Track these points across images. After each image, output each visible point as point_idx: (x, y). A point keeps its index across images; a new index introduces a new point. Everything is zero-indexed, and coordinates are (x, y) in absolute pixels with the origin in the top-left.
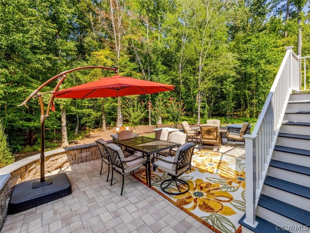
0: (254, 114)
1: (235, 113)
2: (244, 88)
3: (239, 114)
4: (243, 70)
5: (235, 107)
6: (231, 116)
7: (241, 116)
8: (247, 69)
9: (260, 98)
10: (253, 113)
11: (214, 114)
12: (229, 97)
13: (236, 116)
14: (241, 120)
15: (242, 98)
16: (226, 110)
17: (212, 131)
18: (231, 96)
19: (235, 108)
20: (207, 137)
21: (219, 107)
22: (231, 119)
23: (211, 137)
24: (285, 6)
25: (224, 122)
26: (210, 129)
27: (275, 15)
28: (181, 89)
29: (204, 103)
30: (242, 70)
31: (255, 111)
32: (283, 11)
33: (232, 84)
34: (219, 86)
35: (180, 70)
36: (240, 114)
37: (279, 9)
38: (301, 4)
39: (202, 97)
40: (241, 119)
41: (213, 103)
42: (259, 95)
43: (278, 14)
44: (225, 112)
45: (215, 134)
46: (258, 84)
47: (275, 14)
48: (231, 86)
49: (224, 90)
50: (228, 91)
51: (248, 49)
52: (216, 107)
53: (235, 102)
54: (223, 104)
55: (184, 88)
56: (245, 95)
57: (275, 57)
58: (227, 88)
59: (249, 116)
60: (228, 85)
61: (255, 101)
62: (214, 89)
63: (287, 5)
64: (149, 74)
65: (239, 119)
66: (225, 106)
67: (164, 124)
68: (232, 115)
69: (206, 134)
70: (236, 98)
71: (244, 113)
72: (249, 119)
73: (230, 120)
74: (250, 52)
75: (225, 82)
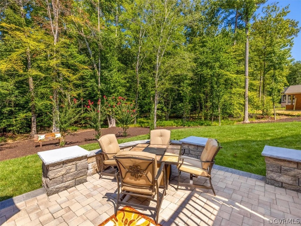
0: (209, 117)
1: (191, 115)
2: (200, 92)
3: (194, 117)
4: (200, 71)
5: (191, 109)
6: (188, 119)
7: (197, 118)
8: (204, 70)
9: (214, 101)
10: (207, 116)
11: (173, 115)
12: (186, 100)
13: (192, 119)
14: (197, 123)
15: (198, 101)
16: (183, 113)
17: (142, 168)
18: (188, 98)
19: (192, 111)
20: (133, 181)
21: (176, 110)
22: (188, 121)
23: (142, 182)
24: (234, 19)
25: (180, 124)
26: (137, 164)
27: (225, 27)
28: (138, 89)
29: (161, 105)
30: (198, 72)
31: (209, 114)
32: (232, 23)
33: (189, 86)
34: (177, 87)
35: (137, 68)
36: (196, 117)
37: (229, 21)
38: (249, 15)
39: (159, 97)
40: (197, 121)
41: (171, 105)
42: (213, 98)
43: (228, 26)
44: (183, 115)
45: (150, 175)
46: (212, 87)
47: (225, 25)
48: (188, 88)
49: (181, 92)
50: (185, 93)
51: (204, 52)
52: (173, 109)
53: (191, 105)
54: (180, 107)
55: (141, 88)
56: (200, 98)
57: (228, 60)
58: (184, 90)
59: (203, 119)
60: (186, 87)
61: (209, 104)
62: (172, 90)
63: (235, 18)
64: (100, 69)
65: (195, 122)
66: (182, 108)
67: (119, 126)
68: (188, 117)
69: (129, 174)
70: (192, 101)
71: (200, 115)
72: (204, 121)
73: (186, 123)
74: (206, 55)
75: (182, 84)
